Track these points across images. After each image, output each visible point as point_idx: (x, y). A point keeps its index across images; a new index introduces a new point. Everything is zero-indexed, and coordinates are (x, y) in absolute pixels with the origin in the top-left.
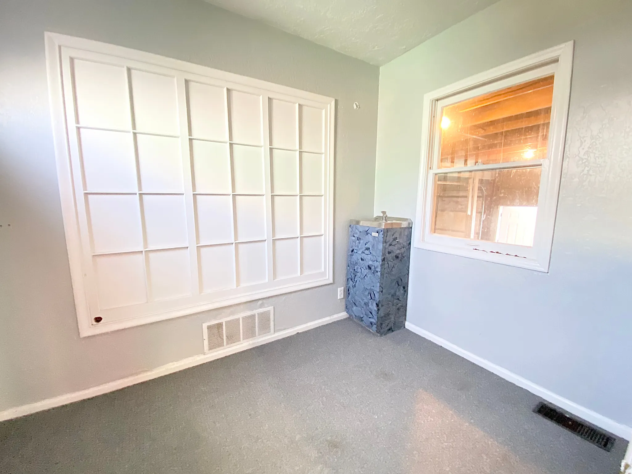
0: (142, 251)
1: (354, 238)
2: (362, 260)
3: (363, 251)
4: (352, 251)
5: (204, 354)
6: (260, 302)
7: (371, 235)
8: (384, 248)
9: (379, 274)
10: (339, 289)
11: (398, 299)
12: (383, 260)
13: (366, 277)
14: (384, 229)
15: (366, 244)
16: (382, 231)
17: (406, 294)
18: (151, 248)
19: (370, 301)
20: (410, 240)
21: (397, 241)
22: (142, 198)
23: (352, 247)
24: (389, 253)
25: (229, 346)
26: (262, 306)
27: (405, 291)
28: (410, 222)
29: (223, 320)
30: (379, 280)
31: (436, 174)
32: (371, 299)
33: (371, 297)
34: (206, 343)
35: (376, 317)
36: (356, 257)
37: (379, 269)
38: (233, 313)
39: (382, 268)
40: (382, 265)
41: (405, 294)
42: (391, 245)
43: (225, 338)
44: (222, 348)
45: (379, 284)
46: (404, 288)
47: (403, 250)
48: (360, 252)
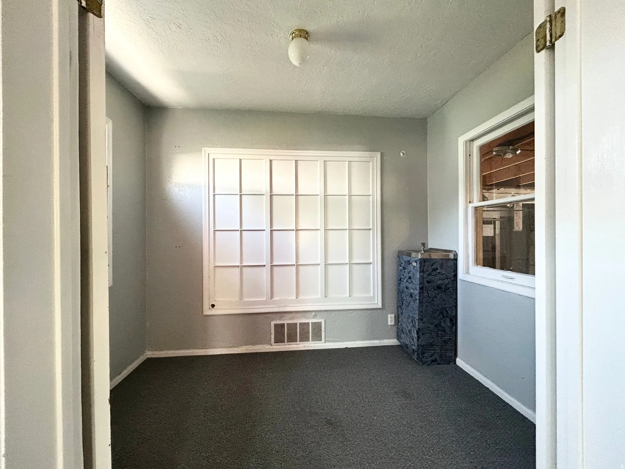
0: (239, 266)
1: (401, 267)
2: (407, 288)
3: (407, 280)
4: (400, 280)
5: (271, 345)
6: (314, 314)
7: (412, 264)
8: (422, 278)
9: (418, 301)
10: (389, 315)
11: (444, 331)
12: (421, 288)
13: (409, 305)
14: (420, 259)
15: (409, 273)
16: (418, 261)
17: (454, 328)
18: (244, 264)
19: (412, 328)
20: (456, 272)
21: (438, 271)
22: (242, 233)
23: (400, 276)
24: (428, 282)
25: (289, 343)
26: (315, 316)
27: (453, 324)
28: (455, 253)
29: (286, 322)
30: (418, 308)
31: (476, 207)
32: (413, 326)
33: (413, 325)
34: (273, 336)
35: (416, 345)
36: (403, 285)
37: (418, 298)
38: (292, 318)
39: (420, 296)
40: (420, 293)
41: (452, 327)
42: (430, 275)
43: (286, 336)
44: (284, 344)
45: (418, 311)
46: (451, 320)
47: (446, 281)
48: (405, 281)
